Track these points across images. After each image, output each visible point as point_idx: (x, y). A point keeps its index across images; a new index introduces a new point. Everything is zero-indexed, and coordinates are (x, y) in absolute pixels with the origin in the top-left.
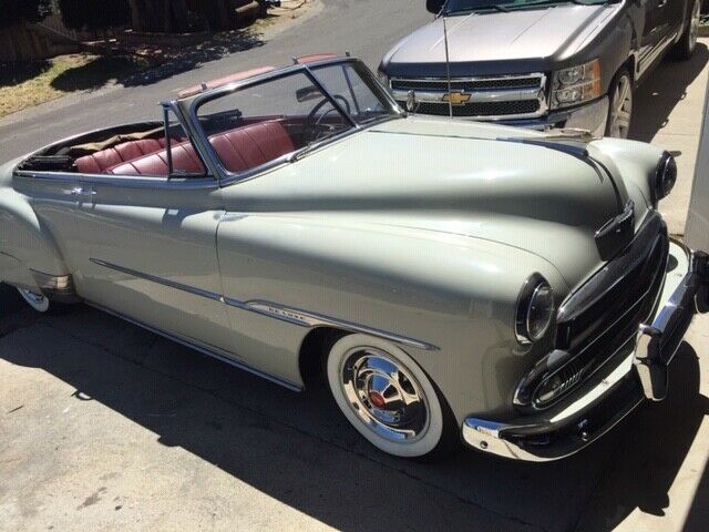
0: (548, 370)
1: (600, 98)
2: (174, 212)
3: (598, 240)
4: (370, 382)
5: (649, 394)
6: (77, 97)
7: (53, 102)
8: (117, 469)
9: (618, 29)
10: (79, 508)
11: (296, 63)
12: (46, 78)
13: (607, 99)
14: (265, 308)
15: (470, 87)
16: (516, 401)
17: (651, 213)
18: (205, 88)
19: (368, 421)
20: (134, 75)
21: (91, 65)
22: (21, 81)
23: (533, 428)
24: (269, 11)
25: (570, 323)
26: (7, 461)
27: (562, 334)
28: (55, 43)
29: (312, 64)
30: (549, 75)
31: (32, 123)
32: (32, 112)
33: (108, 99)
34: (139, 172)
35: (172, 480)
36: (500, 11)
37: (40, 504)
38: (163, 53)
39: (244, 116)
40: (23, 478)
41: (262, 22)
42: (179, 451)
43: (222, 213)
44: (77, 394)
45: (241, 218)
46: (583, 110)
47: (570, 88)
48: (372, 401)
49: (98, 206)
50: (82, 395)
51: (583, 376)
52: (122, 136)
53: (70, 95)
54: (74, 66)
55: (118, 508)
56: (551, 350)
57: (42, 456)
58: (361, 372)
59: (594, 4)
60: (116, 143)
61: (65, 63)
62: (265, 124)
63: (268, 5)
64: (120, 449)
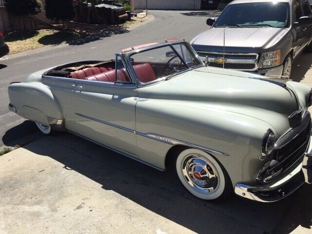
0: (269, 168)
1: (280, 65)
2: (116, 97)
3: (289, 119)
4: (194, 169)
5: (307, 181)
6: (49, 47)
7: (39, 49)
8: (89, 197)
9: (288, 38)
10: (75, 210)
11: (166, 42)
12: (37, 38)
13: (282, 66)
14: (155, 136)
15: (227, 57)
16: (257, 178)
17: (306, 111)
18: (133, 49)
19: (192, 185)
20: (74, 41)
21: (55, 34)
22: (26, 38)
23: (262, 189)
24: (132, 18)
25: (279, 150)
26: (41, 191)
27: (276, 154)
28: (40, 24)
29: (173, 43)
30: (260, 54)
31: (31, 57)
32: (31, 52)
33: (63, 49)
34: (97, 80)
35: (111, 202)
36: (239, 27)
37: (58, 207)
38: (86, 32)
39: (135, 61)
40: (49, 198)
41: (128, 22)
42: (112, 192)
43: (138, 98)
44: (65, 167)
45: (146, 100)
46: (273, 70)
47: (268, 60)
48: (195, 176)
49: (82, 92)
50: (67, 168)
51: (282, 171)
52: (86, 65)
53: (46, 46)
54: (48, 34)
55: (91, 211)
56: (272, 159)
57: (56, 190)
58: (190, 165)
59: (278, 27)
60: (84, 68)
61: (44, 33)
62: (145, 65)
63: (132, 15)
64: (88, 189)
